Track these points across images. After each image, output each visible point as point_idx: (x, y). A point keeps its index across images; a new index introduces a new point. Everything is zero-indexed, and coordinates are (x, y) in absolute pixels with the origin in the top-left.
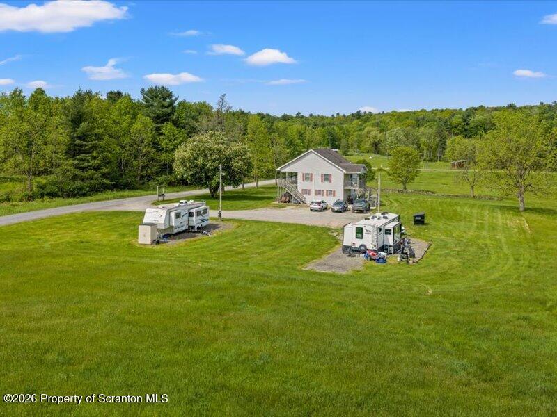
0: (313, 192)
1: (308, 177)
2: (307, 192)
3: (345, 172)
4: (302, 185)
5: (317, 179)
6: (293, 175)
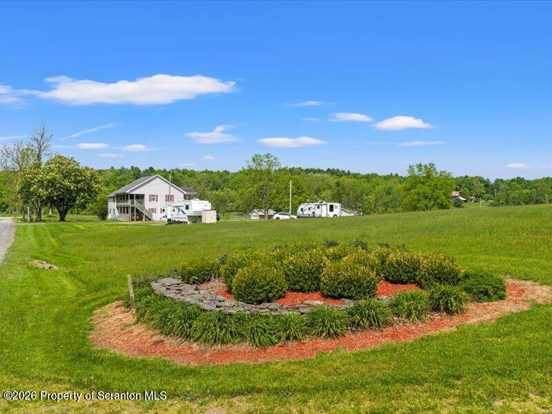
0: (158, 210)
1: (153, 198)
2: (153, 210)
3: (185, 192)
4: (148, 205)
5: (162, 199)
6: (140, 197)
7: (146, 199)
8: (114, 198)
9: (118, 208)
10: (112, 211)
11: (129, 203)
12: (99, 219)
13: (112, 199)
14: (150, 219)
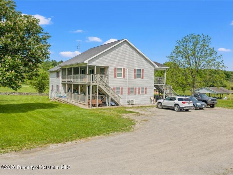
0: (126, 91)
1: (120, 72)
2: (120, 90)
3: (157, 67)
4: (112, 82)
6: (102, 70)
7: (110, 72)
8: (58, 72)
9: (64, 85)
10: (55, 88)
11: (87, 79)
12: (37, 92)
13: (55, 74)
14: (117, 105)
